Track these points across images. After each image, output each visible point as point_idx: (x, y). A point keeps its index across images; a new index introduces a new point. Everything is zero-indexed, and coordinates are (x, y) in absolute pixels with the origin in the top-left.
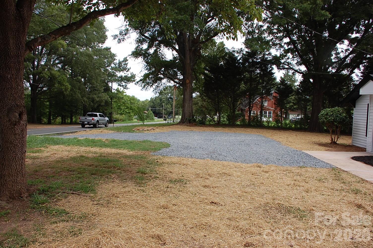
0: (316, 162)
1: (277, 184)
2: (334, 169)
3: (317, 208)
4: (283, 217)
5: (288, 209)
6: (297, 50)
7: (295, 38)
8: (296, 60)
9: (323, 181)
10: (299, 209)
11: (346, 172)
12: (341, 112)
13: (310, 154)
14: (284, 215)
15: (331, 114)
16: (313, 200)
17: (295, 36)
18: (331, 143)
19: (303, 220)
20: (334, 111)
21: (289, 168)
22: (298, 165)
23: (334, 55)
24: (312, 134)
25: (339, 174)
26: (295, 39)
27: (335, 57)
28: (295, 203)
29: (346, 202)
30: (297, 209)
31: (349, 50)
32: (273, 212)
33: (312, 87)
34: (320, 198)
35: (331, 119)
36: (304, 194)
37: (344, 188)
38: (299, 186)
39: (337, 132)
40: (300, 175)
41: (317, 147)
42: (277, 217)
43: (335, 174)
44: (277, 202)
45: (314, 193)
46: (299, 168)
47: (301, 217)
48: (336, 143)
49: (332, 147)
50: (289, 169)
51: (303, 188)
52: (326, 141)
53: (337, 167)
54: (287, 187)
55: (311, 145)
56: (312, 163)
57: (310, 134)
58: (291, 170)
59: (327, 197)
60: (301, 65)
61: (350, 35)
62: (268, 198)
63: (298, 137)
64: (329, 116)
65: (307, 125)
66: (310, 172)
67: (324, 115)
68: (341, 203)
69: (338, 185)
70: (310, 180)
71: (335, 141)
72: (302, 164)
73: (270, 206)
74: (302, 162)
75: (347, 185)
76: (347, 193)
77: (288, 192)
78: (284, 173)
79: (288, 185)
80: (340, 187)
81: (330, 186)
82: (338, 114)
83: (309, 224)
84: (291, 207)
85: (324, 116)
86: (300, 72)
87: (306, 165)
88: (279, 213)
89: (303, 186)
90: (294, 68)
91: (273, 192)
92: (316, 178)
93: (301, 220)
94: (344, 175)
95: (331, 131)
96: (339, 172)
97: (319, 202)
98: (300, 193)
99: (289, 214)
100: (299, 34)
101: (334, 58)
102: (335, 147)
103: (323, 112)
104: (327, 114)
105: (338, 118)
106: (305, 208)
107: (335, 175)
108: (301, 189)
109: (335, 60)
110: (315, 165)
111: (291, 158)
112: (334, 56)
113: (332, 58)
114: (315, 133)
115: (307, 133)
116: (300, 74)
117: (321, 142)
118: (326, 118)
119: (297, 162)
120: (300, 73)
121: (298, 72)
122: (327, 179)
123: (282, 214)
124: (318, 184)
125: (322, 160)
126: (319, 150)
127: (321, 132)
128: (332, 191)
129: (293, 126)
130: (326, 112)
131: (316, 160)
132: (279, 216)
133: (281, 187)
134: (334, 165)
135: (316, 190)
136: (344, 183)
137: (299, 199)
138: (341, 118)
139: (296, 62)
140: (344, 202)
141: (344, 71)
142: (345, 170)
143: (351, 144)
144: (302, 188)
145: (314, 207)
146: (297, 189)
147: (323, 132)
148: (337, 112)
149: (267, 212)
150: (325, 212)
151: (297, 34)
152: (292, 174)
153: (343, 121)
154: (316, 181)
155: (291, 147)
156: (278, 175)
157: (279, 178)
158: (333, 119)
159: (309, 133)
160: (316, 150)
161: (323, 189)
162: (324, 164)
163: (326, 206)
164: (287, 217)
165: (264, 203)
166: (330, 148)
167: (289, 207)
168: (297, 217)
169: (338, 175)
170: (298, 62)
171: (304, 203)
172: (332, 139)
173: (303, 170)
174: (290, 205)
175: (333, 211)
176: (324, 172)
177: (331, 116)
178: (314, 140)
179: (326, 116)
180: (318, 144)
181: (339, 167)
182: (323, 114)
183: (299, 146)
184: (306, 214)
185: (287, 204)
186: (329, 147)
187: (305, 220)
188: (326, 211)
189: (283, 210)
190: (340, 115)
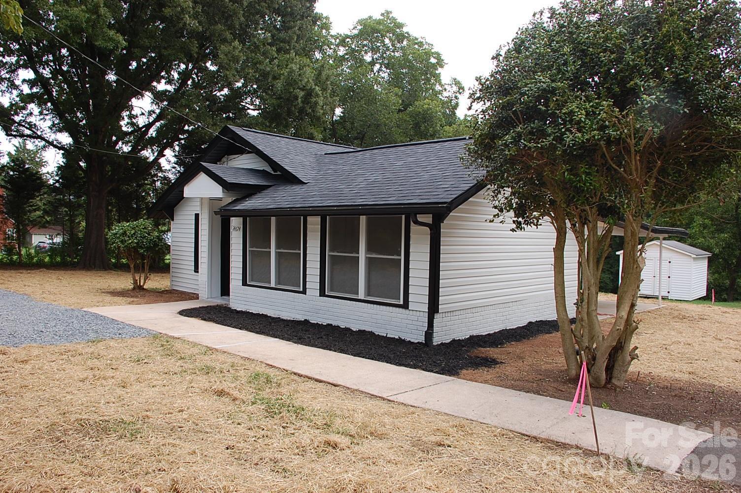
0: (120, 329)
1: (58, 383)
2: (156, 336)
3: (153, 411)
4: (97, 443)
5: (102, 426)
6: (51, 99)
7: (46, 73)
8: (50, 119)
9: (145, 361)
10: (123, 421)
11: (179, 338)
12: (149, 228)
13: (102, 314)
14: (98, 439)
15: (133, 232)
16: (140, 400)
17: (48, 69)
18: (134, 288)
19: (138, 439)
20: (137, 226)
21: (69, 346)
22: (86, 338)
23: (126, 118)
24: (89, 273)
25: (169, 345)
26: (48, 76)
27: (128, 123)
28: (111, 412)
29: (197, 390)
30: (120, 422)
31: (154, 112)
32: (73, 439)
33: (84, 177)
34: (151, 393)
35: (132, 242)
36: (119, 391)
37: (186, 367)
38: (105, 378)
39: (143, 267)
40: (98, 357)
41: (108, 298)
42: (85, 448)
43: (162, 346)
44: (73, 418)
45: (136, 387)
46: (90, 344)
47: (132, 435)
48: (144, 289)
49: (137, 297)
50: (71, 348)
51: (113, 380)
52: (123, 287)
53: (161, 332)
54: (81, 384)
55: (96, 295)
56: (112, 330)
57: (86, 274)
58: (75, 351)
59: (163, 389)
60: (60, 131)
61: (155, 84)
62: (51, 413)
63: (64, 282)
64: (129, 237)
65: (76, 256)
66: (115, 348)
67: (118, 235)
68: (191, 395)
69: (173, 364)
70: (118, 363)
71: (142, 284)
72: (92, 335)
73: (60, 428)
74: (90, 331)
75: (189, 361)
76: (193, 375)
77: (87, 395)
78: (64, 357)
79: (83, 381)
80: (178, 367)
81: (161, 368)
82: (145, 232)
83: (152, 443)
84: (106, 421)
85: (118, 238)
86: (59, 145)
87: (101, 337)
88: (87, 439)
89: (113, 377)
90: (45, 136)
91: (55, 400)
92: (131, 357)
93: (134, 440)
94: (178, 345)
95: (132, 266)
96: (168, 342)
97: (153, 400)
98: (111, 391)
99: (108, 435)
100: (55, 65)
101: (127, 125)
102: (143, 296)
103: (115, 229)
104: (124, 234)
105: (145, 241)
106: (132, 418)
107: (162, 348)
108: (111, 383)
109: (128, 128)
110: (120, 334)
111: (65, 325)
112: (126, 120)
113: (122, 123)
114: (96, 272)
115: (79, 272)
116: (59, 150)
117: (113, 288)
118: (122, 242)
119: (82, 333)
120: (60, 148)
121: (55, 146)
122: (150, 356)
123: (93, 438)
124: (138, 369)
125: (127, 323)
126: (116, 304)
127: (106, 270)
128: (167, 378)
129: (47, 259)
130: (122, 229)
131: (118, 324)
132: (88, 443)
133: (70, 386)
134: (154, 329)
135: (138, 380)
136: (182, 358)
137: (114, 403)
138: (150, 240)
139: (49, 123)
140: (195, 392)
141: (147, 151)
142: (176, 335)
143: (167, 289)
144: (111, 381)
145: (147, 411)
146: (102, 385)
147: (111, 269)
148: (143, 229)
149: (61, 442)
150: (170, 415)
151: (51, 66)
152: (80, 358)
153: (154, 245)
154: (132, 364)
155: (56, 303)
156: (51, 363)
157: (58, 369)
158: (136, 243)
159: (84, 272)
160: (111, 304)
161: (150, 377)
162: (134, 329)
163: (168, 405)
164: (106, 441)
165: (46, 426)
166: (135, 299)
167: (101, 422)
168: (125, 436)
169: (169, 347)
170: (54, 125)
171: (127, 408)
172: (135, 282)
173: (101, 346)
174: (101, 418)
175: (182, 411)
176: (140, 345)
177: (132, 236)
178: (99, 286)
179: (123, 236)
180: (108, 293)
181: (164, 332)
182: (116, 234)
183: (74, 300)
184: (139, 426)
185: (97, 418)
186: (132, 297)
187: (141, 437)
188: (171, 413)
189: (92, 430)
190: (149, 234)
